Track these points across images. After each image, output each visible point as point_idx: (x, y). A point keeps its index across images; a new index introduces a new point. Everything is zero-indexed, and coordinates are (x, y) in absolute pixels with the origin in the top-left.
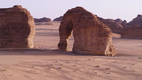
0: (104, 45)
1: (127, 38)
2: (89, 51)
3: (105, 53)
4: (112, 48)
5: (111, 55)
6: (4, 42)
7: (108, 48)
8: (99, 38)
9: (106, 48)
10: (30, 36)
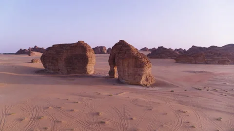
0: (140, 76)
1: (180, 63)
2: (127, 81)
3: (141, 83)
4: (149, 78)
5: (146, 86)
6: (69, 70)
7: (143, 78)
8: (136, 69)
9: (141, 79)
10: (88, 64)
